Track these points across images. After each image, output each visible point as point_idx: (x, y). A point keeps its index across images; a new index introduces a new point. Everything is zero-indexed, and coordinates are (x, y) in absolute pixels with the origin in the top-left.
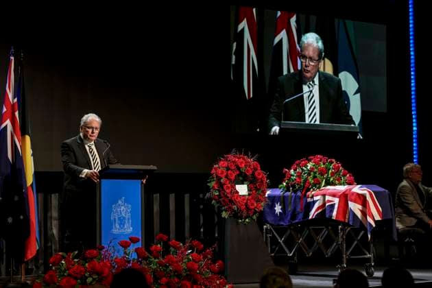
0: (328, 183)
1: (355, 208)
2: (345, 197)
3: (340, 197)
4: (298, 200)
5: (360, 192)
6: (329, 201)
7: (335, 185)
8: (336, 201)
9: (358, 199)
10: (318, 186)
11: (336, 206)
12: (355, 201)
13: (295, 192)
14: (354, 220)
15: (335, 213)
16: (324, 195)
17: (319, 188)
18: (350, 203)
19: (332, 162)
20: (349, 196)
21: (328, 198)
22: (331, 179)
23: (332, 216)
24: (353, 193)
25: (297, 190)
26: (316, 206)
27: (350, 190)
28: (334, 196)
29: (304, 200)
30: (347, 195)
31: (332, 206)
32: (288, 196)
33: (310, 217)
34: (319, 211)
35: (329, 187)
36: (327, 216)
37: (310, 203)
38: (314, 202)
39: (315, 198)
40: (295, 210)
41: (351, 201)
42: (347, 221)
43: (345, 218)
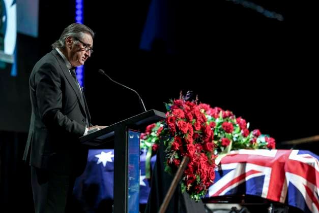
2: (279, 167)
3: (272, 166)
6: (253, 172)
8: (267, 172)
10: (223, 149)
11: (267, 180)
12: (296, 173)
14: (296, 200)
15: (265, 189)
16: (244, 163)
17: (226, 152)
18: (288, 175)
20: (286, 165)
22: (245, 140)
23: (261, 193)
28: (263, 163)
38: (222, 173)
41: (290, 172)
42: (282, 200)
43: (279, 196)
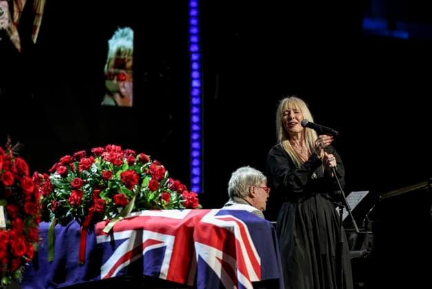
0: (142, 204)
1: (210, 255)
2: (187, 235)
3: (175, 233)
4: (73, 239)
5: (221, 223)
6: (151, 242)
7: (160, 208)
8: (168, 241)
9: (215, 238)
10: (120, 210)
11: (168, 252)
12: (209, 242)
13: (65, 222)
15: (165, 267)
16: (139, 231)
17: (124, 214)
18: (197, 245)
19: (143, 161)
20: (195, 232)
21: (147, 235)
22: (151, 196)
23: (159, 273)
24: (205, 227)
25: (70, 218)
26: (121, 251)
27: (199, 218)
28: (163, 230)
29: (90, 239)
30: (192, 229)
31: (160, 253)
32: (47, 231)
33: (104, 275)
34: (128, 262)
35: (145, 213)
36: (148, 273)
37: (103, 245)
38: (114, 245)
39: (117, 236)
40: (63, 260)
41: (202, 241)
42: (189, 283)
